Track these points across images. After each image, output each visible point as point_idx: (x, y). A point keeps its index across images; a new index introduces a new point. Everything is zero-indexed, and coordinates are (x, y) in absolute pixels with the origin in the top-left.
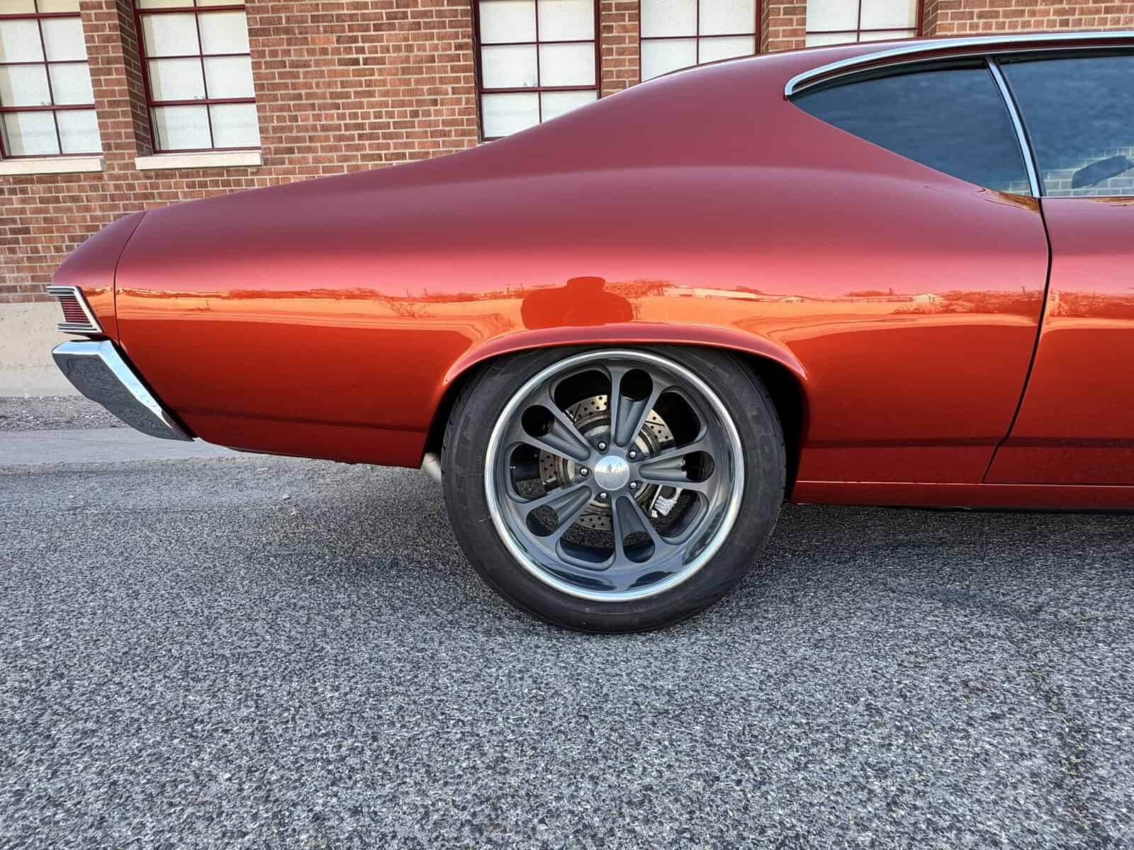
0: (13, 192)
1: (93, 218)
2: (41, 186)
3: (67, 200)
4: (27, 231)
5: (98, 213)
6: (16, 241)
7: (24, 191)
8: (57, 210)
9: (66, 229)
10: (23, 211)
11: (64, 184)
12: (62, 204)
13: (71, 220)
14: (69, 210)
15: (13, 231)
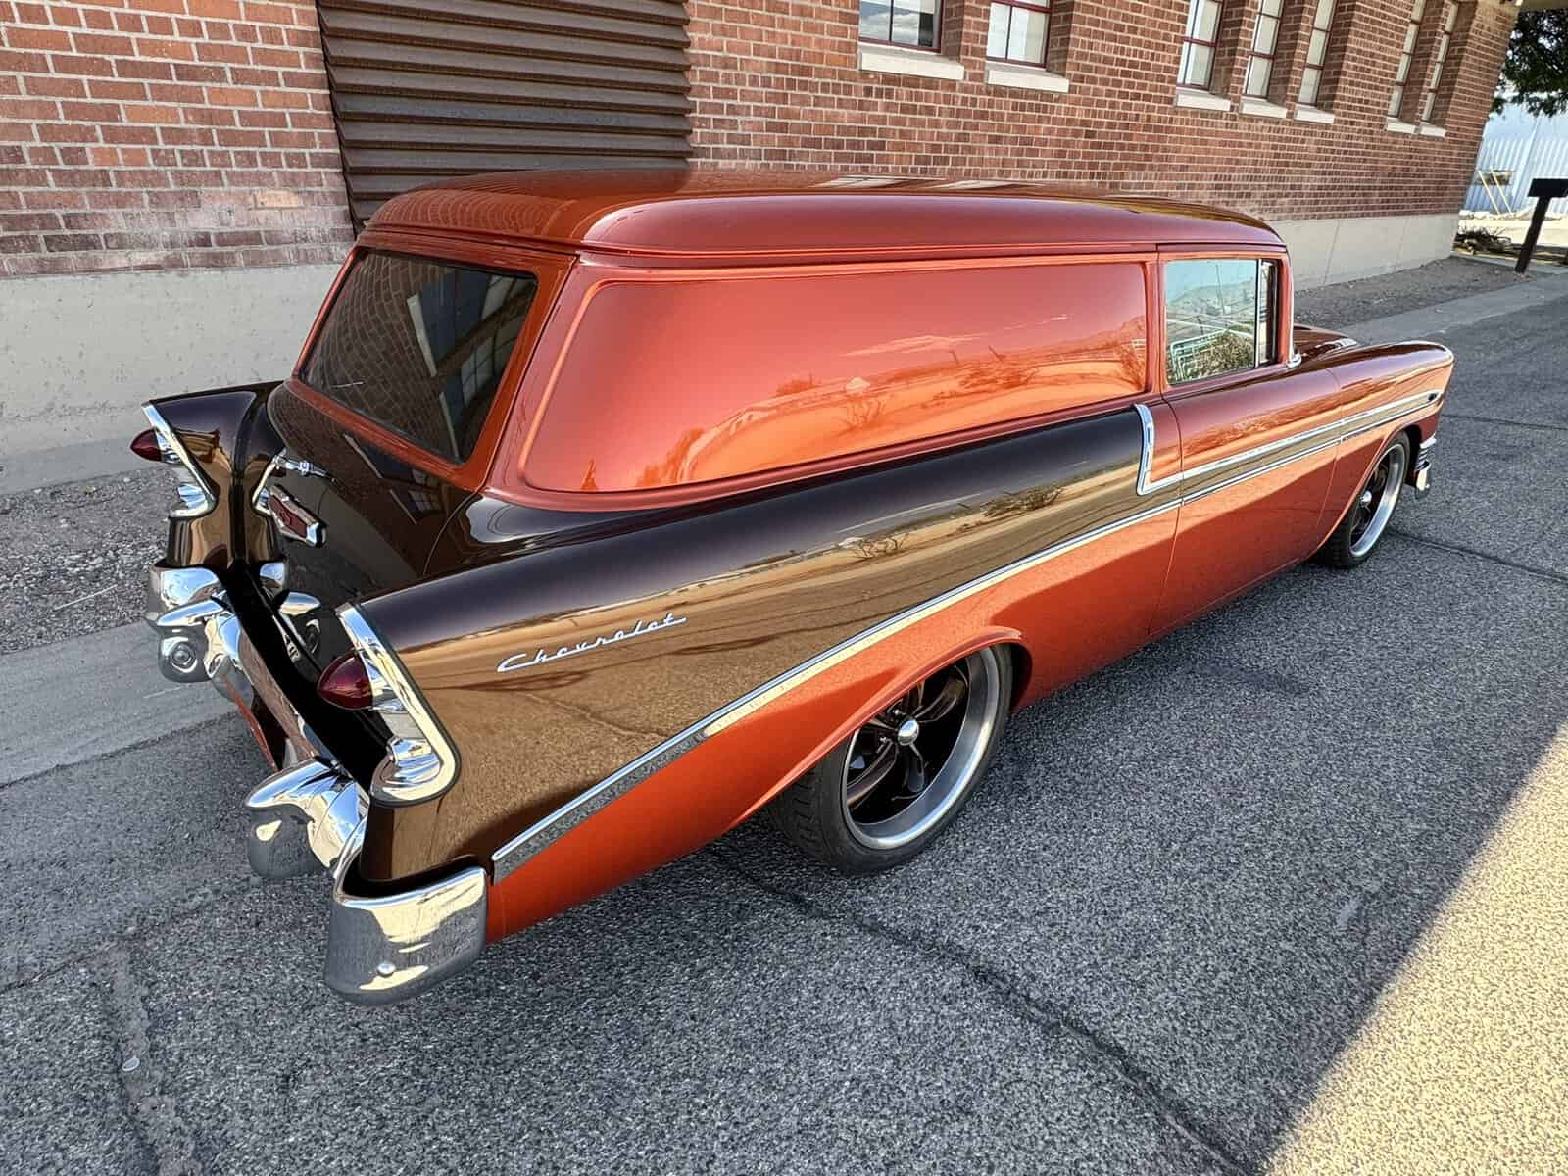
0: (879, 94)
1: (940, 136)
2: (905, 90)
3: (923, 111)
4: (881, 146)
5: (944, 130)
6: (870, 159)
7: (889, 94)
8: (914, 122)
9: (913, 147)
10: (882, 120)
11: (924, 91)
12: (918, 116)
13: (922, 136)
14: (922, 124)
15: (872, 146)
